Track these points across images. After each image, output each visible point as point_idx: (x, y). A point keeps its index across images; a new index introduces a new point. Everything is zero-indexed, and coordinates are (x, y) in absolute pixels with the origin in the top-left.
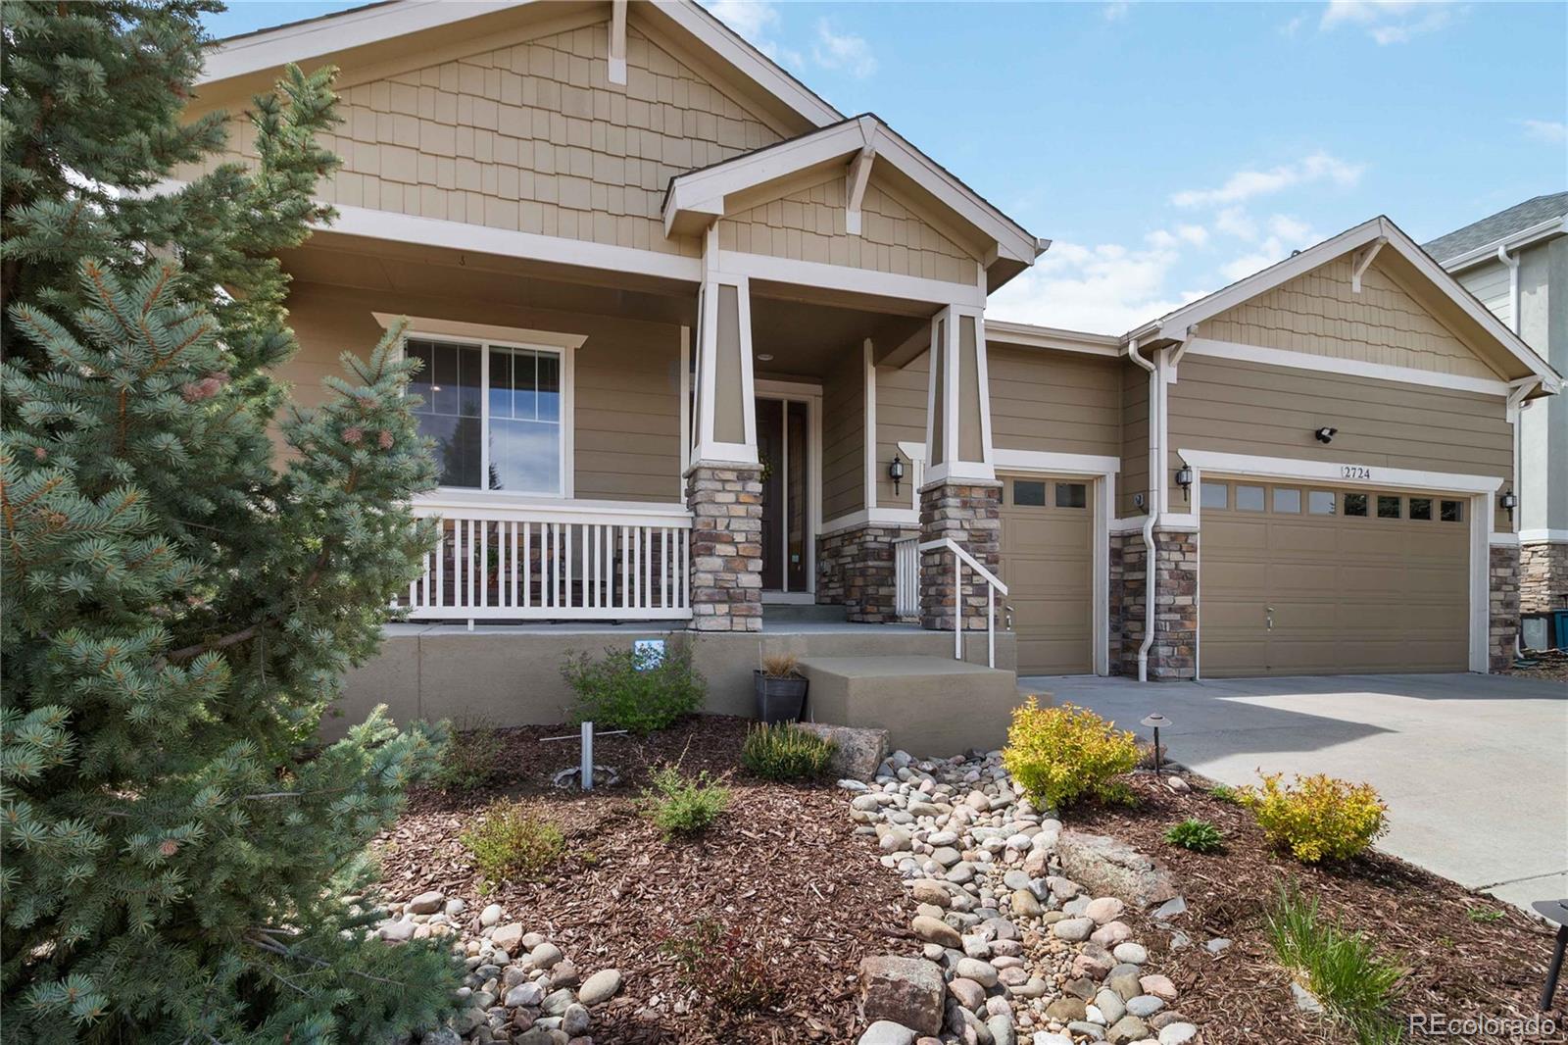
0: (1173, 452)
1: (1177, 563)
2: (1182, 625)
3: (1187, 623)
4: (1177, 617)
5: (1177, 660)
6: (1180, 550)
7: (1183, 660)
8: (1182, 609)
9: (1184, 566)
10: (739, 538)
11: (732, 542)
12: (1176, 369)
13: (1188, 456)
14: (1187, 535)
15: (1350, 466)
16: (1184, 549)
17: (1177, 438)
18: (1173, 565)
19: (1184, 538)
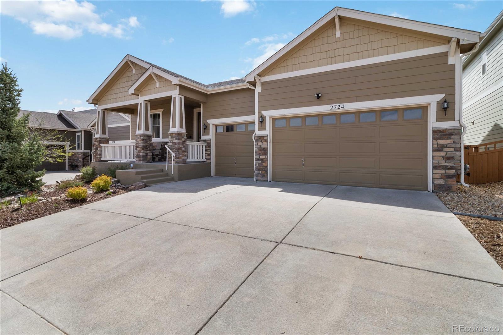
0: (260, 112)
1: (260, 146)
2: (262, 164)
3: (263, 164)
4: (260, 162)
5: (261, 175)
6: (261, 142)
7: (263, 175)
8: (262, 160)
9: (262, 147)
10: (140, 147)
11: (139, 148)
12: (261, 87)
13: (264, 113)
14: (264, 137)
15: (333, 105)
16: (263, 141)
17: (261, 108)
18: (259, 146)
19: (263, 138)
